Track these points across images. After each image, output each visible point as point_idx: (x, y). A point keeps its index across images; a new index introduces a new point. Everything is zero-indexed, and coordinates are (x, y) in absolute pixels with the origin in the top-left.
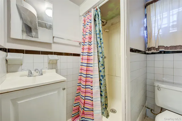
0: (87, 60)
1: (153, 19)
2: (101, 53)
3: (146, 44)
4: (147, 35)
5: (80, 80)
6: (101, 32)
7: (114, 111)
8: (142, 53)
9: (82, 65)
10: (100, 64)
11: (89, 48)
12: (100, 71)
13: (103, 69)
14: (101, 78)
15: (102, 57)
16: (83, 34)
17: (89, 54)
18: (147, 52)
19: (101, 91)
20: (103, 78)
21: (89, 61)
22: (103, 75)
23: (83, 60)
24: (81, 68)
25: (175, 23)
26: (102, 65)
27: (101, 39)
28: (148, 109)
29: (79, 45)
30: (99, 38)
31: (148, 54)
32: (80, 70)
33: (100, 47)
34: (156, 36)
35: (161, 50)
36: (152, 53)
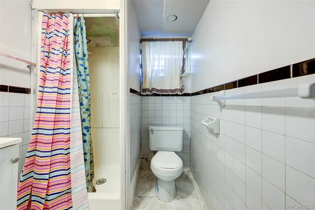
0: (57, 101)
1: (147, 57)
2: (85, 90)
3: (141, 84)
4: (142, 73)
5: (34, 144)
6: (87, 57)
7: (101, 182)
8: (138, 94)
9: (41, 112)
10: (84, 108)
11: (60, 80)
12: (83, 121)
13: (88, 116)
14: (85, 131)
15: (87, 98)
16: (43, 49)
17: (60, 91)
18: (142, 93)
19: (85, 154)
20: (88, 131)
21: (60, 103)
22: (88, 126)
23: (43, 101)
24: (38, 119)
25: (163, 68)
26: (88, 110)
27: (85, 68)
28: (143, 160)
29: (28, 69)
30: (83, 66)
31: (143, 95)
32: (36, 122)
33: (84, 80)
34: (150, 77)
35: (153, 92)
36: (147, 95)
